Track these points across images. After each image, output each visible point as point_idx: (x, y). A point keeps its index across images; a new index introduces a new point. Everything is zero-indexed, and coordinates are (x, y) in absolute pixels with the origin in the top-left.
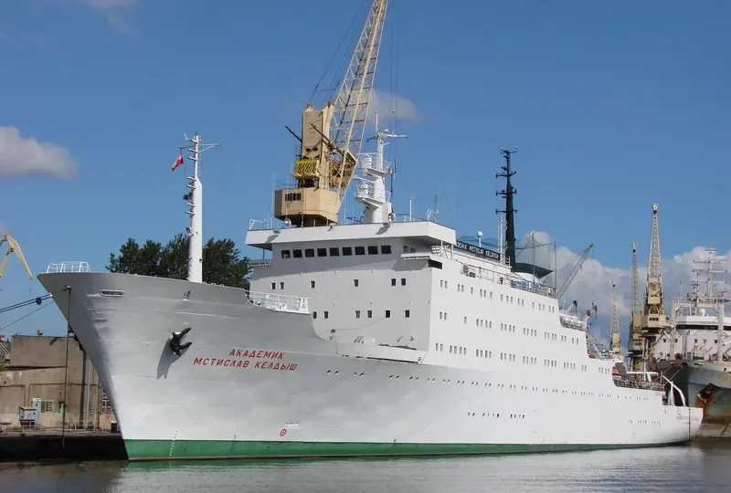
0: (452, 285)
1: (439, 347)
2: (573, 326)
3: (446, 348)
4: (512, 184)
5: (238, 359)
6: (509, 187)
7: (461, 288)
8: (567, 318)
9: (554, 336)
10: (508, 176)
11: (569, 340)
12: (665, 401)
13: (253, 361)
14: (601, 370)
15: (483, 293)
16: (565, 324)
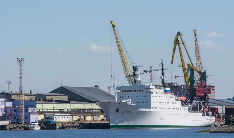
0: (155, 96)
1: (153, 108)
2: (178, 100)
3: (154, 108)
4: (163, 67)
5: (125, 112)
6: (163, 68)
7: (156, 96)
8: (177, 98)
9: (174, 103)
10: (162, 65)
11: (177, 103)
12: (203, 115)
13: (127, 112)
14: (185, 109)
15: (160, 97)
16: (176, 100)
